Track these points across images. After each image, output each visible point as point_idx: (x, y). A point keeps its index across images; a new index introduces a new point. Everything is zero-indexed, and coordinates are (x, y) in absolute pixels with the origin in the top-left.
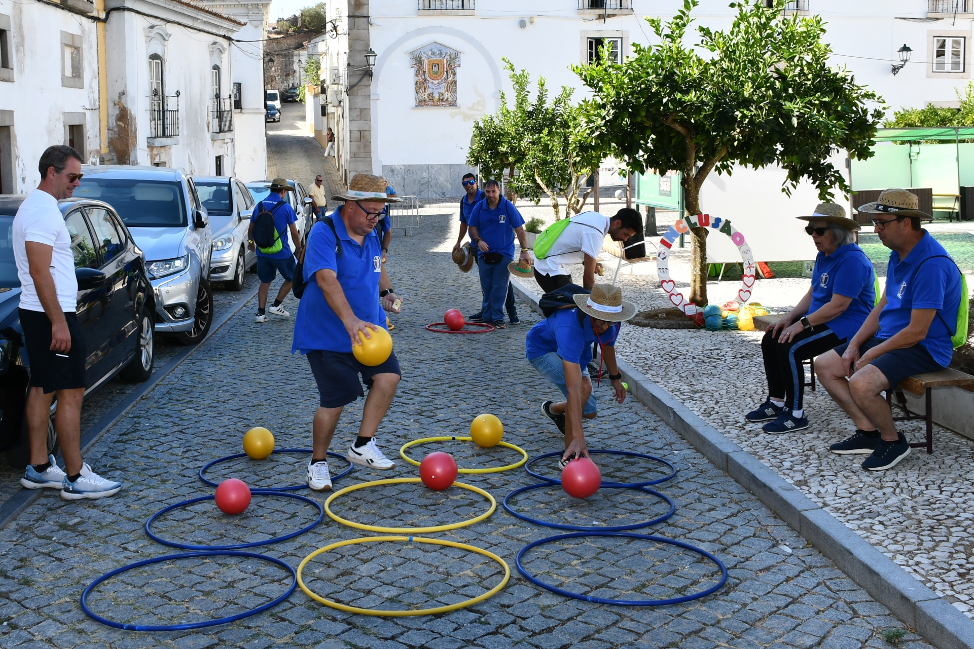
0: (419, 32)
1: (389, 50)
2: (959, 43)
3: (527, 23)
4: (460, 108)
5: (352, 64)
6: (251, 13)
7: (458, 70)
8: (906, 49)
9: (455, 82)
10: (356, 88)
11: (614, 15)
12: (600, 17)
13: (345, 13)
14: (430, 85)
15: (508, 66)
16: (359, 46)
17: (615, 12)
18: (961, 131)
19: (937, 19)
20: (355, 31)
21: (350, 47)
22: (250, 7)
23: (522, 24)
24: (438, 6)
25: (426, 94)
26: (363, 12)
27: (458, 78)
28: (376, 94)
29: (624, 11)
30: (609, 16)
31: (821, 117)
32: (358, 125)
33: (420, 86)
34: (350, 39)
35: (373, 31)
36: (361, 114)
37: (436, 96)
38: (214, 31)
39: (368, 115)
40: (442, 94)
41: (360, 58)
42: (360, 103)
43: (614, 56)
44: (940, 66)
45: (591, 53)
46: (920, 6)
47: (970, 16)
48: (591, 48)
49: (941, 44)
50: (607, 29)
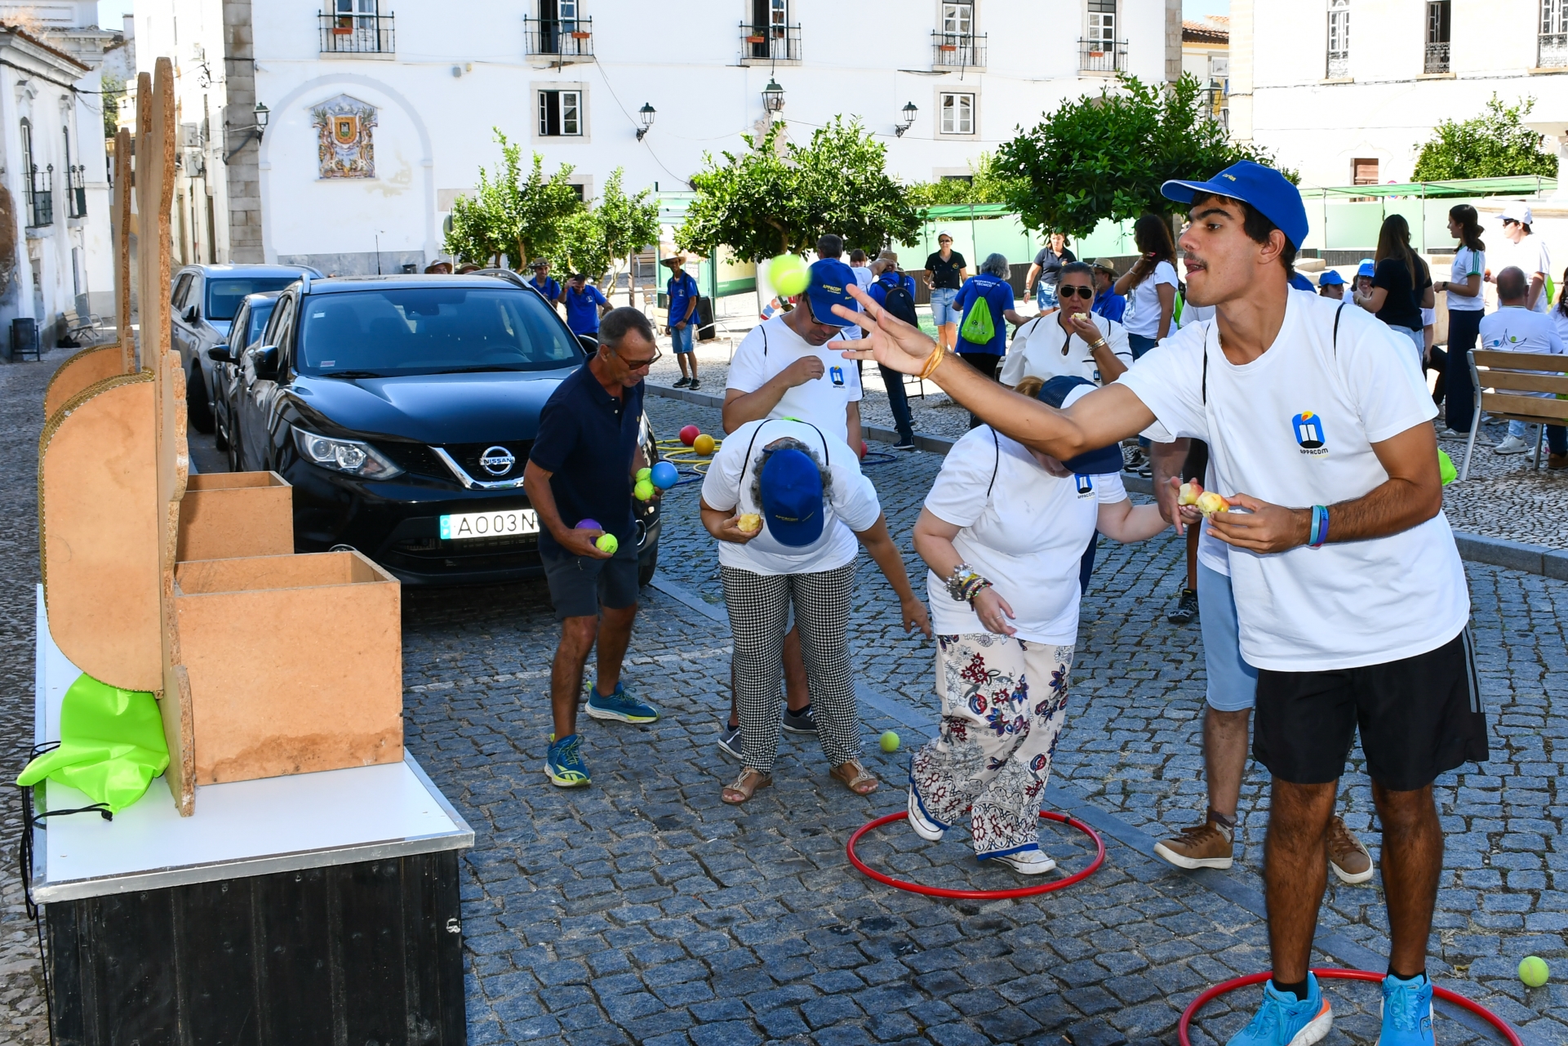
0: (323, 80)
1: (285, 103)
2: (968, 99)
3: (463, 71)
4: (378, 179)
5: (232, 122)
6: (83, 50)
7: (374, 130)
8: (910, 107)
9: (371, 147)
10: (238, 154)
11: (571, 63)
12: (553, 64)
13: (221, 53)
14: (338, 150)
15: (499, 137)
16: (241, 98)
17: (572, 59)
18: (976, 208)
19: (944, 72)
20: (235, 78)
21: (229, 99)
22: (82, 42)
23: (457, 72)
24: (347, 48)
25: (334, 162)
26: (245, 53)
27: (375, 140)
28: (267, 162)
29: (584, 58)
30: (565, 64)
31: (886, 217)
32: (242, 204)
33: (326, 151)
34: (228, 89)
35: (259, 77)
36: (245, 188)
37: (347, 165)
38: (61, 79)
39: (256, 189)
40: (355, 162)
41: (242, 115)
42: (244, 174)
43: (571, 114)
44: (949, 126)
45: (543, 110)
46: (925, 57)
47: (979, 69)
48: (543, 104)
49: (949, 102)
50: (562, 80)
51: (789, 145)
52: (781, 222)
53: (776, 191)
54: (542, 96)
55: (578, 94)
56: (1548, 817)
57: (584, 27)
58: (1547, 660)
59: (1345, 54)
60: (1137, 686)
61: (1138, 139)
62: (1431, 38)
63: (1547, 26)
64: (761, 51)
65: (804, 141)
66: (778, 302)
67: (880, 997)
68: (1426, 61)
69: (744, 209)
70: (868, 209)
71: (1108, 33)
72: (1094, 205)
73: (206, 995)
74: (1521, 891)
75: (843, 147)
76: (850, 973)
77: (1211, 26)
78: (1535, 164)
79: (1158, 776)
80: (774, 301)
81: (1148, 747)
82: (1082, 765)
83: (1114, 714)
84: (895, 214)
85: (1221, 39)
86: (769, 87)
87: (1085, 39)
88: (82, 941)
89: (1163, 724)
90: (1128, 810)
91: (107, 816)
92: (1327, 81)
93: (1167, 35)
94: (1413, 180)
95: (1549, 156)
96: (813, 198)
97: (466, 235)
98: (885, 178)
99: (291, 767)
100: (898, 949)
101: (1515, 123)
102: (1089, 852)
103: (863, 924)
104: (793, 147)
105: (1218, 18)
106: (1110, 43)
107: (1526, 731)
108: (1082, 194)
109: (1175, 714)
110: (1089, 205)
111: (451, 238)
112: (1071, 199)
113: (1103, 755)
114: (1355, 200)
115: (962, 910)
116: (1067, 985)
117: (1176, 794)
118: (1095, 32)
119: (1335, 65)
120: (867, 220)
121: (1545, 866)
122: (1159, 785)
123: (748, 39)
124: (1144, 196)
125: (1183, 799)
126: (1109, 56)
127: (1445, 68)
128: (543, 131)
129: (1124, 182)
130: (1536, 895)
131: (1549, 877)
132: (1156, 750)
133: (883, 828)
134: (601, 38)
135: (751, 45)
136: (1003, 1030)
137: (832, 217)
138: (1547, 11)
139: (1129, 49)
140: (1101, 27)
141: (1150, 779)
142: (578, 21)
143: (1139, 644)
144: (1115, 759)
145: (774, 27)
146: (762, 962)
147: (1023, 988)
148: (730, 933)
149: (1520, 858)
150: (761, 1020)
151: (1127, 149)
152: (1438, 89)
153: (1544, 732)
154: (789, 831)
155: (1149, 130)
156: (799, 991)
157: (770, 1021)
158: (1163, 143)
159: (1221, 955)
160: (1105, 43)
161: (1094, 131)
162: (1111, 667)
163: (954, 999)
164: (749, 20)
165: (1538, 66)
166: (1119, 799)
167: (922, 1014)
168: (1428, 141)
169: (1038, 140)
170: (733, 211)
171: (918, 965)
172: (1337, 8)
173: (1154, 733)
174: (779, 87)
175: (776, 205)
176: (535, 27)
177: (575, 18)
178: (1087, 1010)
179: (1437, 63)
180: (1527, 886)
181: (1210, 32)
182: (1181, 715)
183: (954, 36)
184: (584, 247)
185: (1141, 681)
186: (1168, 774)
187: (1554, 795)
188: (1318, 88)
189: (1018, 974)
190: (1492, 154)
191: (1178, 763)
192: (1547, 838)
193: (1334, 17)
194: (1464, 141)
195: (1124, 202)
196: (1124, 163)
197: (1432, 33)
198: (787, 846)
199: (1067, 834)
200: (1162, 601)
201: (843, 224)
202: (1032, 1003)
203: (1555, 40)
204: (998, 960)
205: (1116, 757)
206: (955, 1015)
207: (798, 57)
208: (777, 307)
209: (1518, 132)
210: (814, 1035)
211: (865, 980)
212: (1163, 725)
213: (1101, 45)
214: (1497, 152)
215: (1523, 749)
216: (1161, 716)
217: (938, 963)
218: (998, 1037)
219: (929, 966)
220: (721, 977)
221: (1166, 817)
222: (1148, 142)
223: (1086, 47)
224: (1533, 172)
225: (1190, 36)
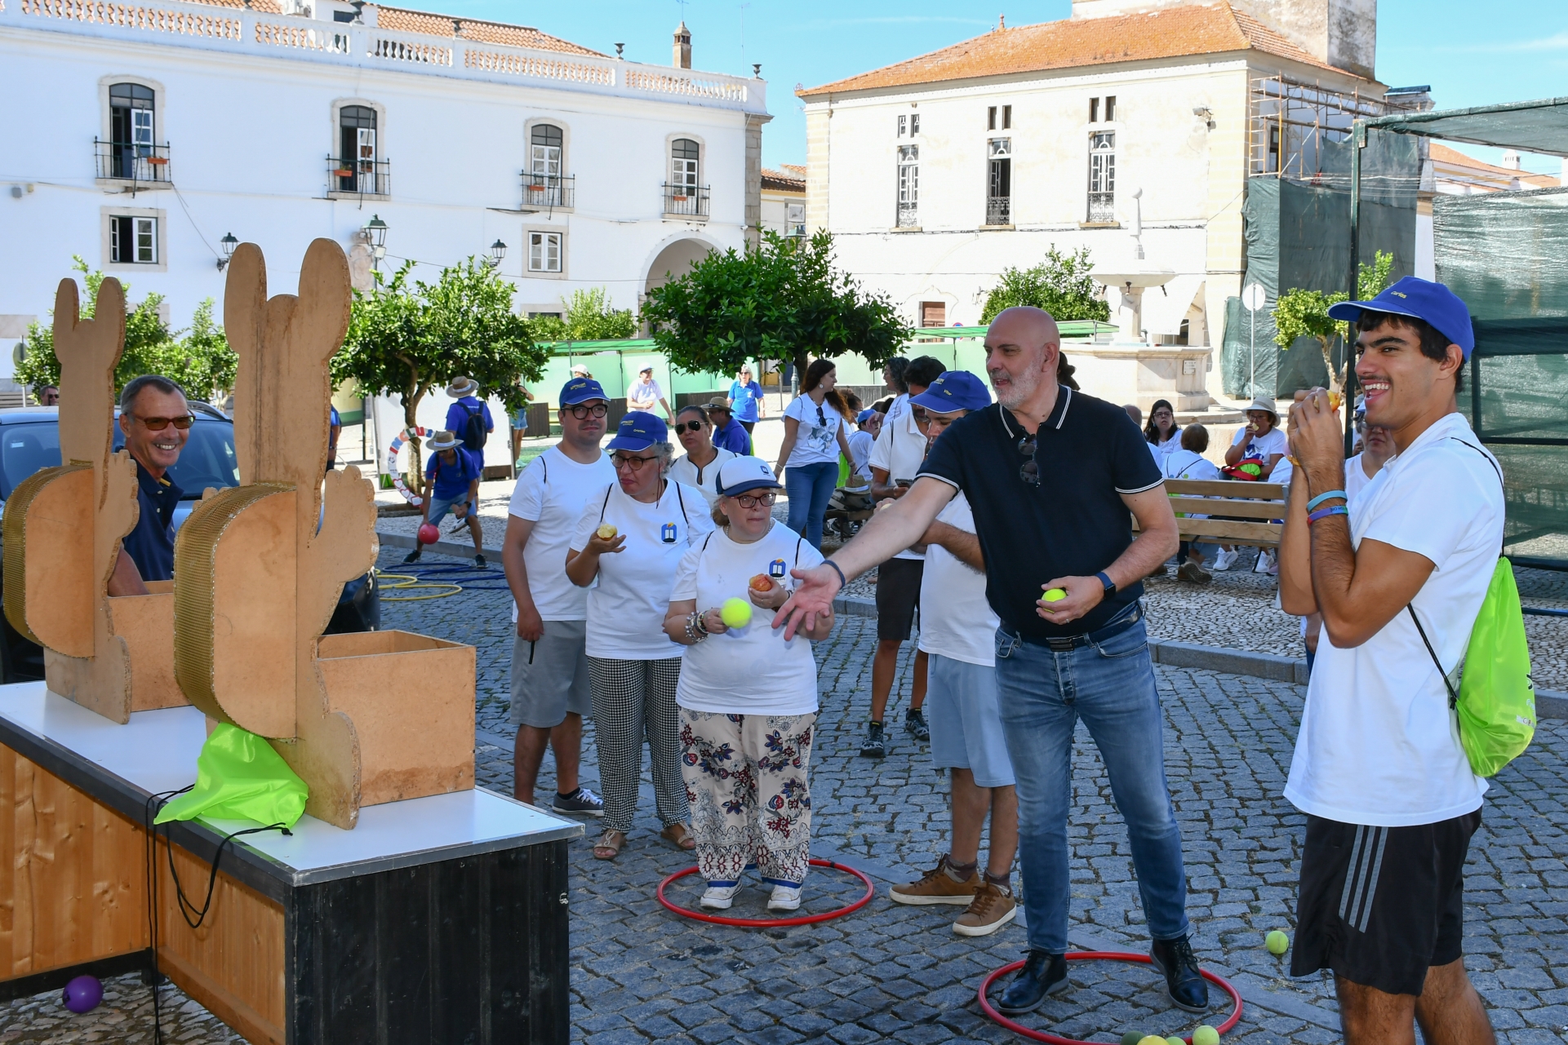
2: (556, 238)
3: (24, 191)
8: (499, 245)
11: (146, 189)
12: (127, 190)
15: (80, 266)
17: (148, 184)
18: (574, 344)
19: (532, 212)
23: (16, 193)
29: (160, 185)
30: (139, 189)
31: (516, 353)
43: (145, 241)
44: (536, 264)
45: (114, 236)
46: (513, 196)
47: (567, 209)
48: (114, 229)
49: (537, 240)
50: (137, 206)
51: (418, 282)
52: (411, 357)
53: (409, 327)
54: (114, 222)
55: (153, 222)
56: (1210, 839)
57: (161, 153)
58: (1181, 727)
59: (914, 205)
60: (848, 762)
61: (779, 287)
62: (993, 192)
63: (1095, 185)
64: (348, 184)
65: (434, 280)
66: (406, 435)
67: (733, 1001)
68: (988, 213)
69: (375, 344)
70: (500, 345)
71: (691, 179)
72: (744, 348)
73: (397, 959)
74: (1203, 891)
75: (475, 287)
76: (699, 987)
77: (786, 174)
78: (1089, 310)
79: (890, 829)
80: (402, 434)
81: (875, 808)
82: (823, 825)
83: (837, 784)
84: (523, 350)
85: (799, 188)
86: (373, 223)
87: (669, 183)
88: (316, 918)
89: (881, 790)
90: (874, 856)
91: (286, 832)
92: (897, 230)
93: (747, 183)
94: (981, 323)
95: (1102, 303)
96: (446, 336)
97: (41, 366)
98: (514, 316)
99: (396, 795)
100: (732, 966)
101: (1071, 272)
102: (858, 888)
103: (695, 952)
104: (422, 285)
105: (793, 168)
106: (693, 188)
107: (1178, 779)
108: (731, 336)
109: (889, 782)
110: (739, 348)
111: (23, 368)
112: (722, 342)
113: (838, 817)
114: (923, 341)
115: (773, 936)
116: (879, 980)
117: (910, 842)
118: (678, 177)
119: (904, 215)
120: (497, 357)
121: (1217, 873)
122: (892, 836)
123: (335, 172)
124: (787, 338)
125: (918, 846)
126: (692, 201)
127: (1006, 221)
128: (115, 258)
129: (769, 327)
130: (1215, 893)
131: (1222, 880)
132: (882, 809)
133: (680, 881)
134: (179, 165)
135: (338, 179)
136: (842, 1014)
137: (464, 353)
138: (1096, 171)
139: (712, 194)
140: (685, 173)
141: (884, 833)
142: (154, 146)
143: (838, 729)
144: (851, 818)
145: (362, 162)
146: (622, 986)
147: (846, 985)
148: (584, 967)
149: (1197, 868)
150: (642, 1027)
151: (770, 298)
152: (998, 239)
153: (1191, 779)
154: (595, 889)
155: (787, 279)
156: (665, 1003)
157: (650, 1026)
158: (801, 292)
159: (991, 950)
160: (688, 188)
161: (740, 280)
162: (820, 748)
163: (795, 997)
164: (337, 154)
165: (1088, 221)
166: (865, 849)
167: (772, 1010)
168: (995, 288)
169: (686, 287)
170: (364, 346)
171: (754, 977)
172: (906, 162)
173: (876, 797)
174: (382, 223)
175: (408, 340)
176: (107, 150)
177: (151, 143)
178: (903, 995)
179: (998, 216)
180: (1207, 887)
181: (786, 180)
182: (894, 782)
183: (542, 177)
184: (185, 379)
185: (850, 758)
186: (899, 827)
187: (1211, 823)
188: (889, 236)
189: (837, 976)
190: (1052, 300)
191: (905, 819)
192: (1214, 854)
193: (904, 170)
194: (1027, 289)
195: (771, 343)
196: (770, 310)
197: (993, 188)
198: (600, 900)
199: (834, 876)
200: (847, 695)
201: (474, 360)
202: (857, 995)
203: (1103, 198)
204: (818, 967)
205: (850, 818)
206: (799, 1008)
207: (387, 192)
208: (405, 440)
209: (1074, 281)
210: (690, 1032)
211: (715, 991)
212: (881, 792)
213: (685, 190)
214: (1056, 298)
215: (1178, 791)
216: (877, 784)
217: (770, 973)
218: (841, 1019)
219: (765, 976)
220: (593, 1000)
221: (908, 859)
222: (786, 290)
223: (670, 191)
224: (1088, 317)
225: (769, 183)
